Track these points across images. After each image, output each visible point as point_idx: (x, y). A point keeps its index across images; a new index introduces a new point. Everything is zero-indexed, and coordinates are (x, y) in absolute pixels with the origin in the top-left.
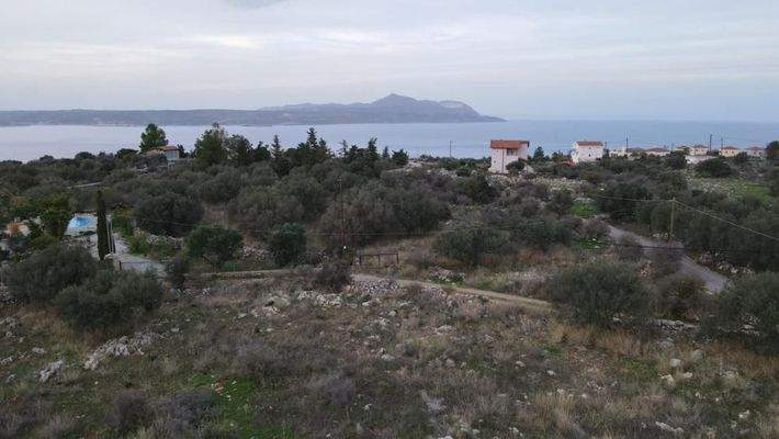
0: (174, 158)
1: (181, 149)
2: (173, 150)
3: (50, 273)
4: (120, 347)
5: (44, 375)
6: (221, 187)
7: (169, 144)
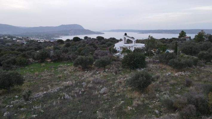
0: (188, 40)
1: (190, 37)
2: (188, 37)
3: (167, 56)
4: (183, 73)
5: (167, 74)
6: (204, 46)
7: (187, 36)
